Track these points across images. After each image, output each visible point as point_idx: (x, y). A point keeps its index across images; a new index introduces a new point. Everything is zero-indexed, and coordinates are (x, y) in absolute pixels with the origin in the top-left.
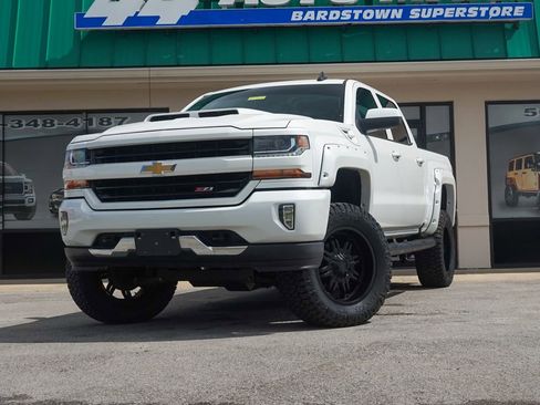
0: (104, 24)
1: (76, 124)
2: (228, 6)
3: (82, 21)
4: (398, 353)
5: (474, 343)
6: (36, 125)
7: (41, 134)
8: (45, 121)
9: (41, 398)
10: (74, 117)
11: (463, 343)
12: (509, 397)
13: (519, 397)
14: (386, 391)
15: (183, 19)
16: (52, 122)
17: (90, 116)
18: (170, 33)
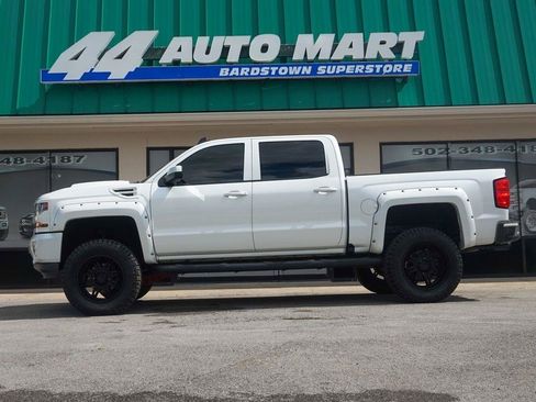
0: (65, 78)
1: (42, 162)
2: (168, 64)
3: (47, 76)
4: (308, 351)
5: (370, 342)
6: (8, 162)
7: (13, 170)
8: (16, 160)
9: (13, 388)
10: (40, 155)
11: (362, 342)
12: (399, 387)
13: (408, 387)
14: (297, 382)
15: (130, 75)
16: (22, 159)
17: (53, 155)
18: (118, 86)
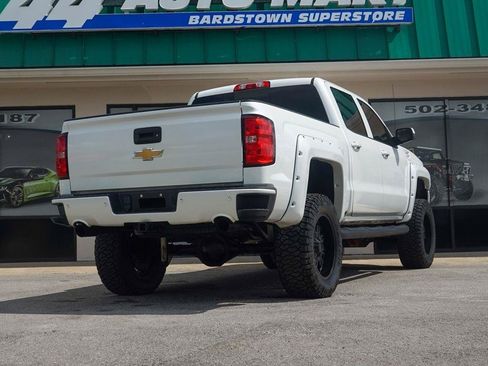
0: (15, 27)
2: (130, 11)
4: (288, 333)
5: (357, 323)
11: (348, 324)
15: (88, 23)
17: (1, 113)
18: (75, 36)
